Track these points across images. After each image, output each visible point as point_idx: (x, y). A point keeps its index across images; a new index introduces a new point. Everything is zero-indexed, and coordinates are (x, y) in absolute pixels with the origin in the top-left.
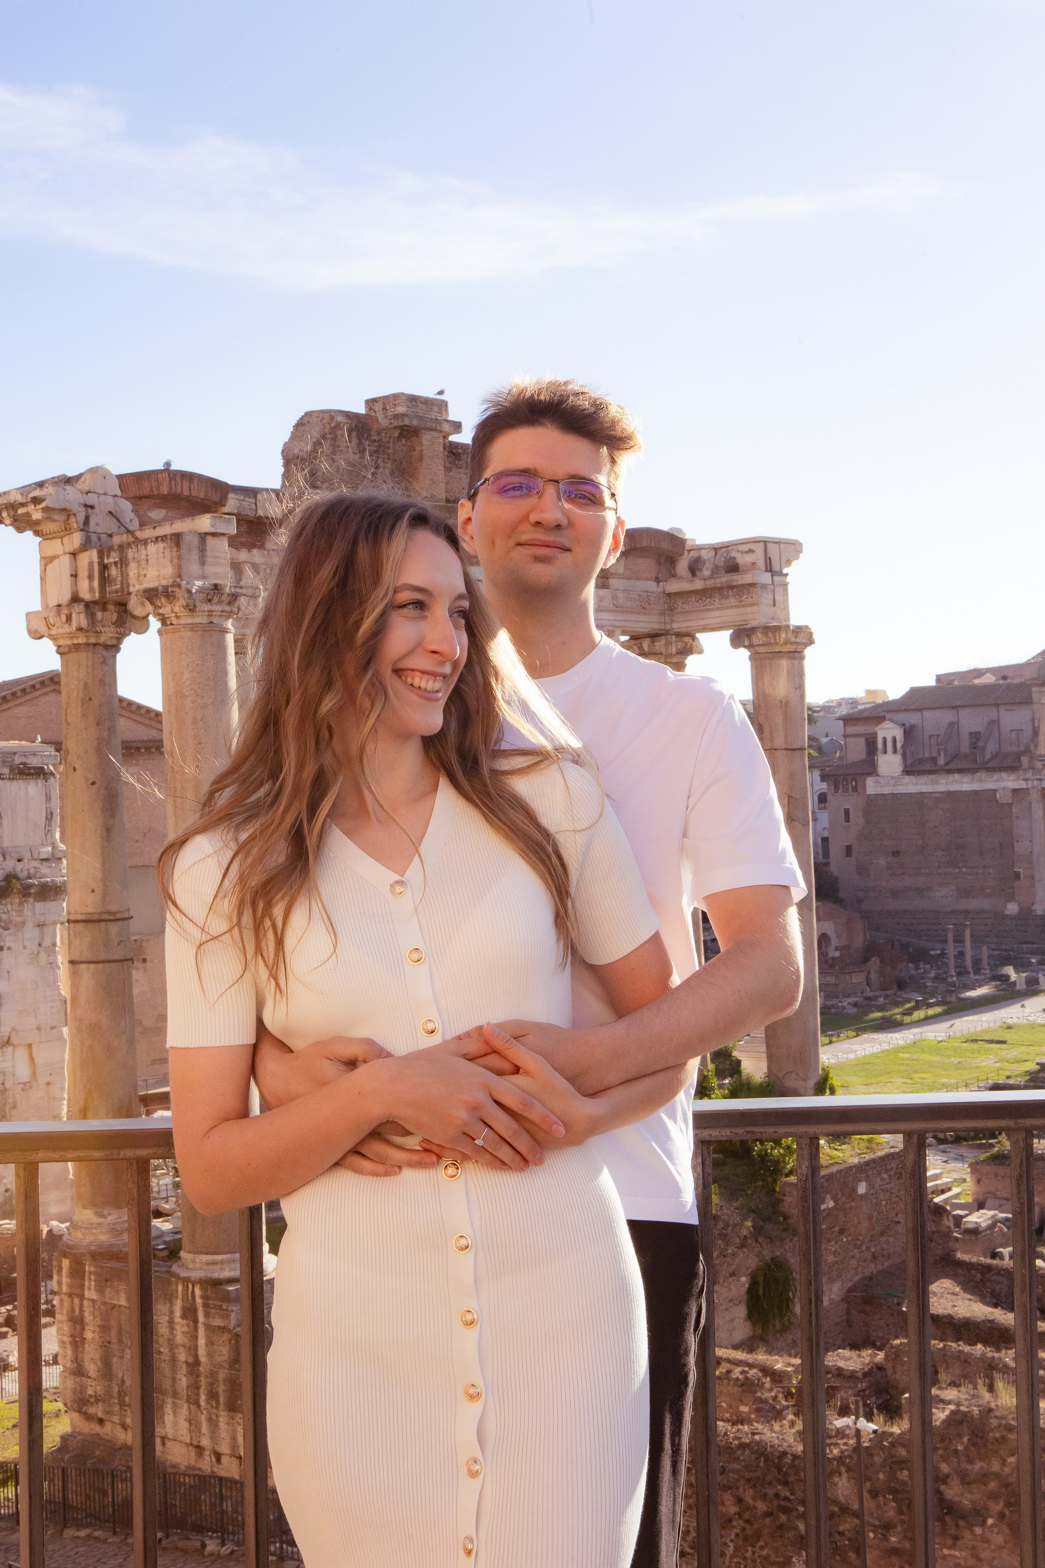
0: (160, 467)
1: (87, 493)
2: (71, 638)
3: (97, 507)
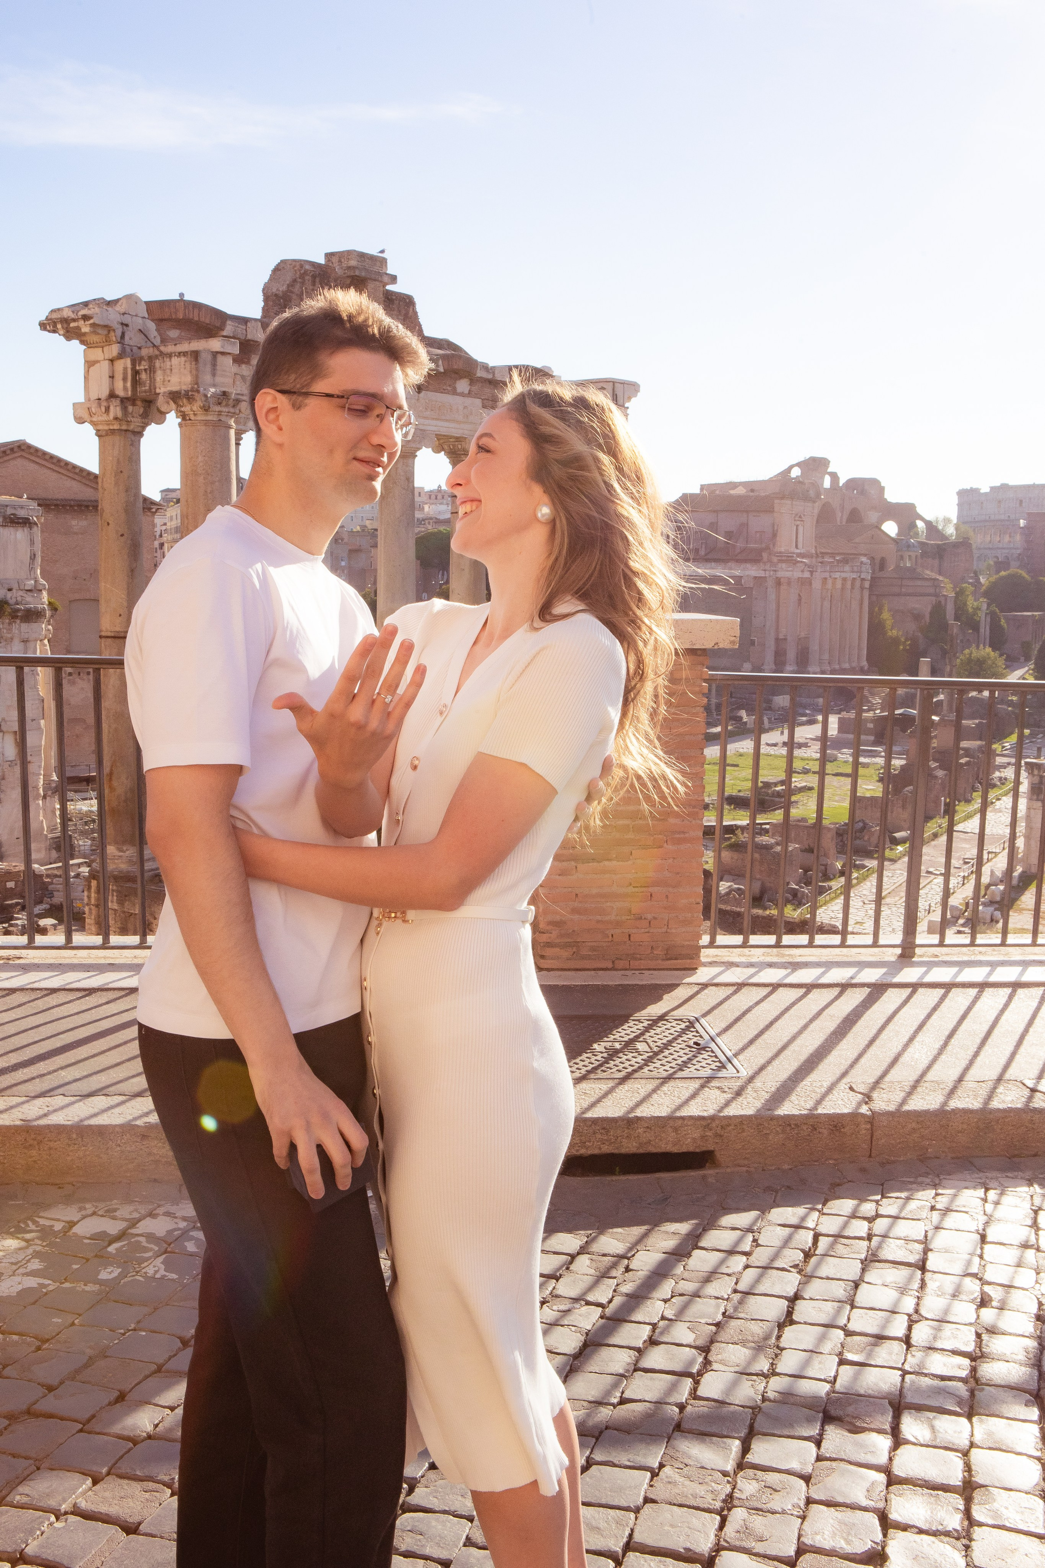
0: (178, 298)
1: (124, 314)
2: (108, 425)
3: (130, 325)
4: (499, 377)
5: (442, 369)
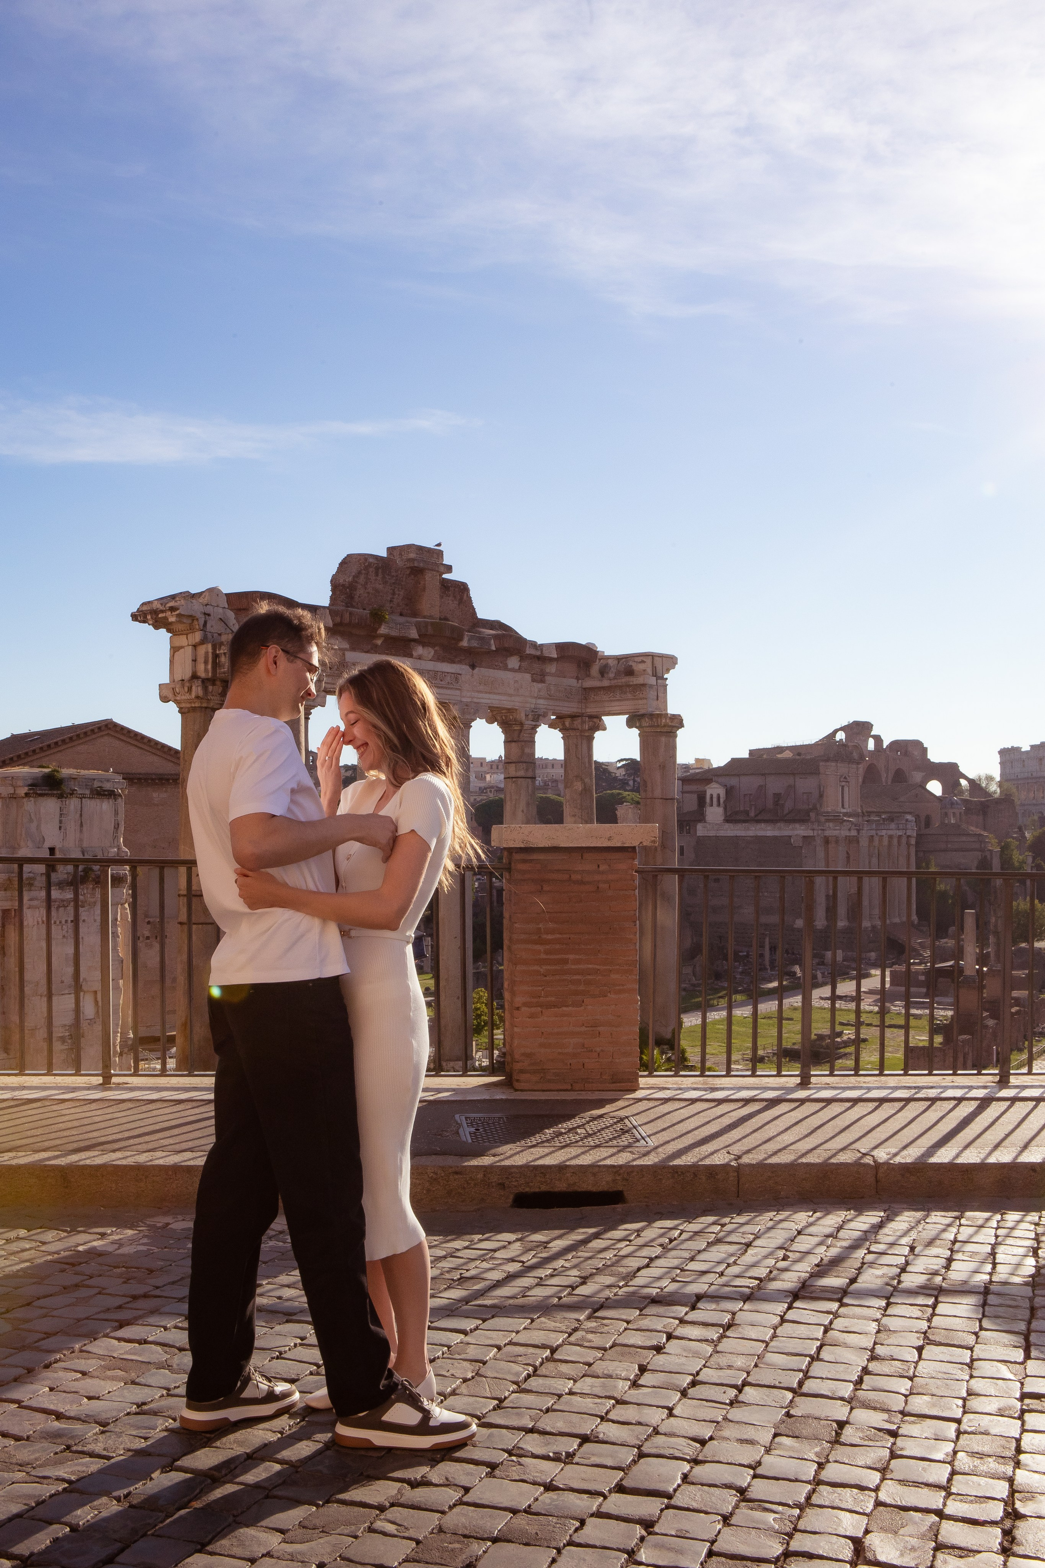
1: (206, 605)
2: (190, 703)
3: (212, 615)
4: (546, 654)
5: (493, 648)
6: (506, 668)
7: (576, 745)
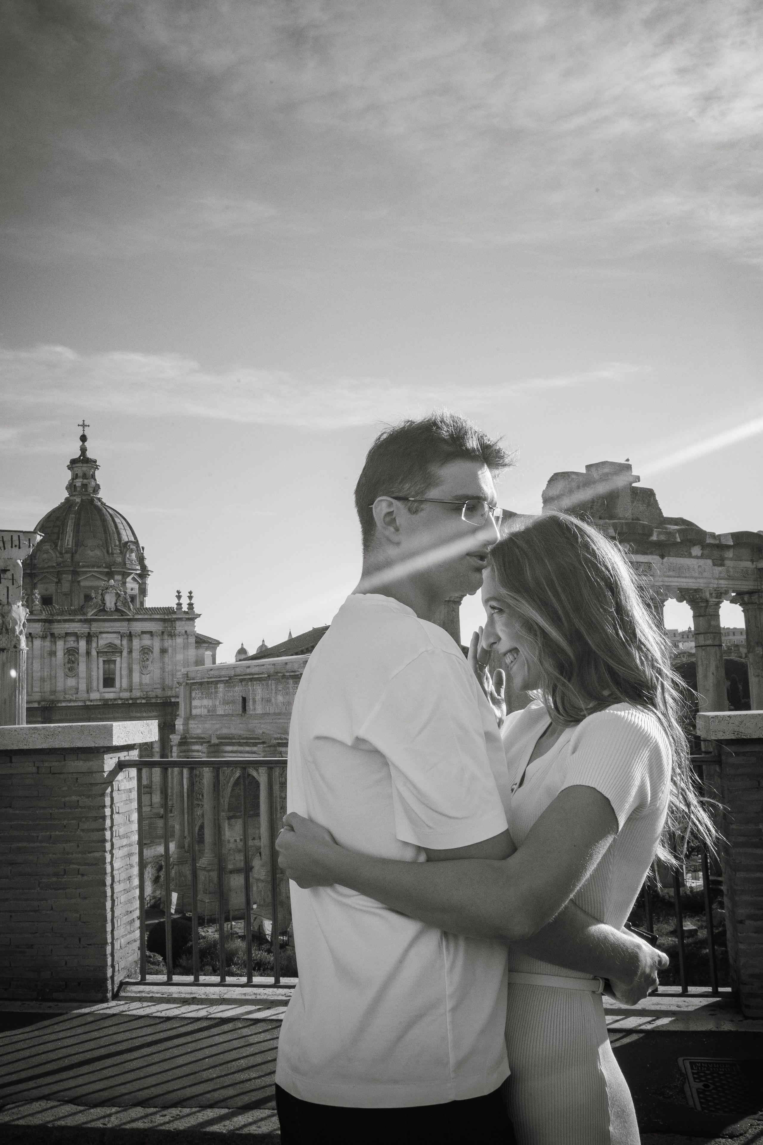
4: (724, 542)
5: (679, 540)
6: (690, 556)
7: (755, 617)
